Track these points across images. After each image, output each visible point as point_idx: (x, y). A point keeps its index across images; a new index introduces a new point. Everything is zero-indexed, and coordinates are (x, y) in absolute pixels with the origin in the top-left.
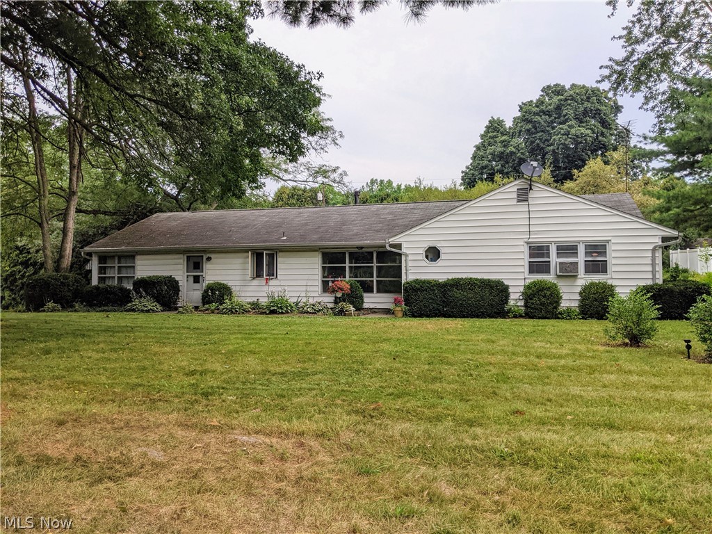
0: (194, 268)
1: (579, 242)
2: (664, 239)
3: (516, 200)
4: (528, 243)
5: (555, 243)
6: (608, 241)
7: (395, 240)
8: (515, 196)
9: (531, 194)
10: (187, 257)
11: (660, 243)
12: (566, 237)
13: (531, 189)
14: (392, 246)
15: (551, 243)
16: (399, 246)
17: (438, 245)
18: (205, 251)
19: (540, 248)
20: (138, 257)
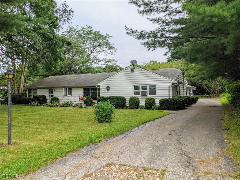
0: (52, 93)
1: (148, 85)
2: (173, 84)
3: (130, 72)
4: (134, 85)
5: (141, 85)
6: (156, 84)
7: (98, 84)
8: (130, 70)
9: (135, 70)
10: (50, 89)
11: (171, 85)
12: (144, 83)
13: (134, 68)
14: (97, 86)
15: (140, 85)
16: (99, 86)
17: (110, 86)
18: (54, 88)
19: (137, 87)
20: (38, 89)
